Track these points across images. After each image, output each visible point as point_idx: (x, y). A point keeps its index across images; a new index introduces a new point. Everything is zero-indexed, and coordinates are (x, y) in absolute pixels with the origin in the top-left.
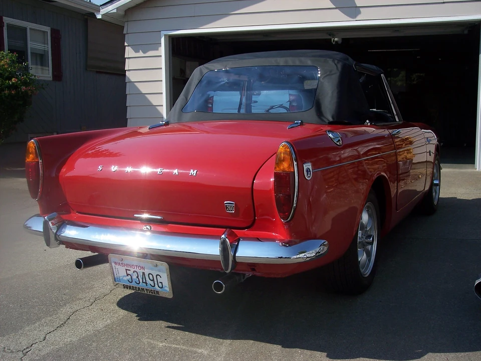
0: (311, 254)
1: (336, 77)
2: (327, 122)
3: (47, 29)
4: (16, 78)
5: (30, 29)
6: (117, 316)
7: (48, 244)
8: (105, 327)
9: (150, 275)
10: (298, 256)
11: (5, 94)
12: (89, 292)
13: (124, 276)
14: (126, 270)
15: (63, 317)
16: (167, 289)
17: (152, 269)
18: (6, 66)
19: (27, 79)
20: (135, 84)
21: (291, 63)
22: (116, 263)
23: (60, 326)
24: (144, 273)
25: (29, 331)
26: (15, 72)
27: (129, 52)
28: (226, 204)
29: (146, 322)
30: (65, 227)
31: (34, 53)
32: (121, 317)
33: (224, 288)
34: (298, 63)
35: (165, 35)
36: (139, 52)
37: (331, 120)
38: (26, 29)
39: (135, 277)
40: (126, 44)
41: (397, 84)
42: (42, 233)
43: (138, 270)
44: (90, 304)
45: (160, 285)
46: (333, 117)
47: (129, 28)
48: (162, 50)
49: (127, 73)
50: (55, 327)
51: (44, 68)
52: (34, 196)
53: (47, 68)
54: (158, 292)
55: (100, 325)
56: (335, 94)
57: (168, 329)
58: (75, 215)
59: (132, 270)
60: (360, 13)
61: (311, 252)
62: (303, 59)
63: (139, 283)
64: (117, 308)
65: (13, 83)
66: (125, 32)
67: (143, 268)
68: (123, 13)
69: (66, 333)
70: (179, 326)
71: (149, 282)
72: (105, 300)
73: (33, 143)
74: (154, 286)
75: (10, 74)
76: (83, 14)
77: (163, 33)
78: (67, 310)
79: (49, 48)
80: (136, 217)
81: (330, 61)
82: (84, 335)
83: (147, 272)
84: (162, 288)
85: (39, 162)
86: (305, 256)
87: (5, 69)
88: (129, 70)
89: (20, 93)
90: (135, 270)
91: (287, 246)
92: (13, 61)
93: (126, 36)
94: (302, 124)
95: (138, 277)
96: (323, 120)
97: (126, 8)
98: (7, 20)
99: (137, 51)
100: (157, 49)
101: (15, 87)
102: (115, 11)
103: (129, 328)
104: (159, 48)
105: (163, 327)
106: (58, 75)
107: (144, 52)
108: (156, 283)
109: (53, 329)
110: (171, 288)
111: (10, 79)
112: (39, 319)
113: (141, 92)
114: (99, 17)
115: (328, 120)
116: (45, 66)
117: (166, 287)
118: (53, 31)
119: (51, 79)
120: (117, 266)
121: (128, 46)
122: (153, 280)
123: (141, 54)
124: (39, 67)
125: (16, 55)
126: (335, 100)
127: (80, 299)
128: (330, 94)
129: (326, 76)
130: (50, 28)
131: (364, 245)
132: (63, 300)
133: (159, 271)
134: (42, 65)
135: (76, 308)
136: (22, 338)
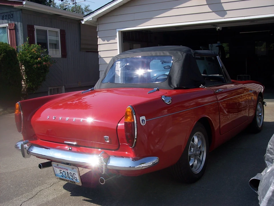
0: (149, 164)
1: (181, 62)
2: (173, 88)
3: (58, 30)
4: (40, 58)
5: (49, 30)
6: (61, 193)
7: (24, 156)
8: (53, 199)
9: (71, 174)
10: (139, 166)
11: (35, 67)
12: (52, 180)
13: (59, 173)
14: (60, 170)
15: (34, 193)
16: (79, 181)
17: (71, 170)
18: (35, 52)
19: (46, 58)
20: (103, 58)
21: (158, 54)
22: (55, 167)
23: (31, 198)
24: (68, 172)
25: (15, 200)
26: (40, 55)
27: (100, 41)
28: (105, 137)
29: (74, 197)
30: (33, 147)
31: (51, 43)
32: (63, 194)
33: (105, 182)
34: (162, 54)
35: (119, 31)
36: (105, 41)
37: (176, 86)
38: (46, 31)
39: (64, 174)
40: (98, 37)
41: (262, 50)
42: (21, 150)
43: (65, 171)
44: (50, 186)
45: (75, 178)
46: (177, 85)
47: (100, 28)
48: (117, 40)
49: (99, 53)
50: (28, 199)
51: (57, 50)
52: (20, 131)
53: (58, 50)
54: (75, 182)
55: (50, 198)
56: (180, 72)
57: (83, 201)
58: (39, 141)
59: (62, 170)
60: (226, 14)
61: (149, 163)
62: (164, 52)
63: (66, 178)
64: (63, 188)
65: (39, 61)
66: (97, 30)
67: (67, 170)
68: (96, 20)
69: (32, 202)
70: (90, 199)
71: (71, 177)
72: (58, 184)
73: (18, 104)
74: (73, 179)
75: (37, 56)
76: (77, 21)
77: (118, 30)
78: (38, 189)
79: (59, 39)
80: (65, 143)
81: (179, 53)
82: (41, 203)
83: (69, 172)
84: (76, 180)
85: (21, 114)
86: (142, 166)
87: (34, 54)
88: (100, 51)
89: (43, 66)
90: (64, 170)
91: (134, 161)
92: (39, 49)
93: (98, 32)
94: (158, 90)
95: (65, 174)
96: (171, 87)
97: (97, 17)
98: (36, 27)
99: (104, 40)
100: (115, 39)
101: (40, 63)
102: (91, 19)
103: (64, 200)
104: (116, 38)
105: (81, 200)
106: (64, 54)
107: (108, 41)
108: (74, 177)
109: (27, 200)
110: (80, 180)
111: (37, 59)
112: (22, 194)
113: (106, 63)
114: (83, 23)
115: (174, 87)
116: (57, 49)
117: (78, 180)
118: (61, 31)
119: (61, 57)
120: (56, 168)
121: (99, 38)
122: (72, 176)
123: (106, 42)
124: (54, 49)
125: (40, 45)
126: (179, 75)
127: (46, 183)
128: (177, 72)
129: (176, 61)
130: (59, 29)
131: (195, 156)
132: (37, 184)
133: (74, 171)
134: (56, 48)
135: (43, 188)
136: (10, 204)
